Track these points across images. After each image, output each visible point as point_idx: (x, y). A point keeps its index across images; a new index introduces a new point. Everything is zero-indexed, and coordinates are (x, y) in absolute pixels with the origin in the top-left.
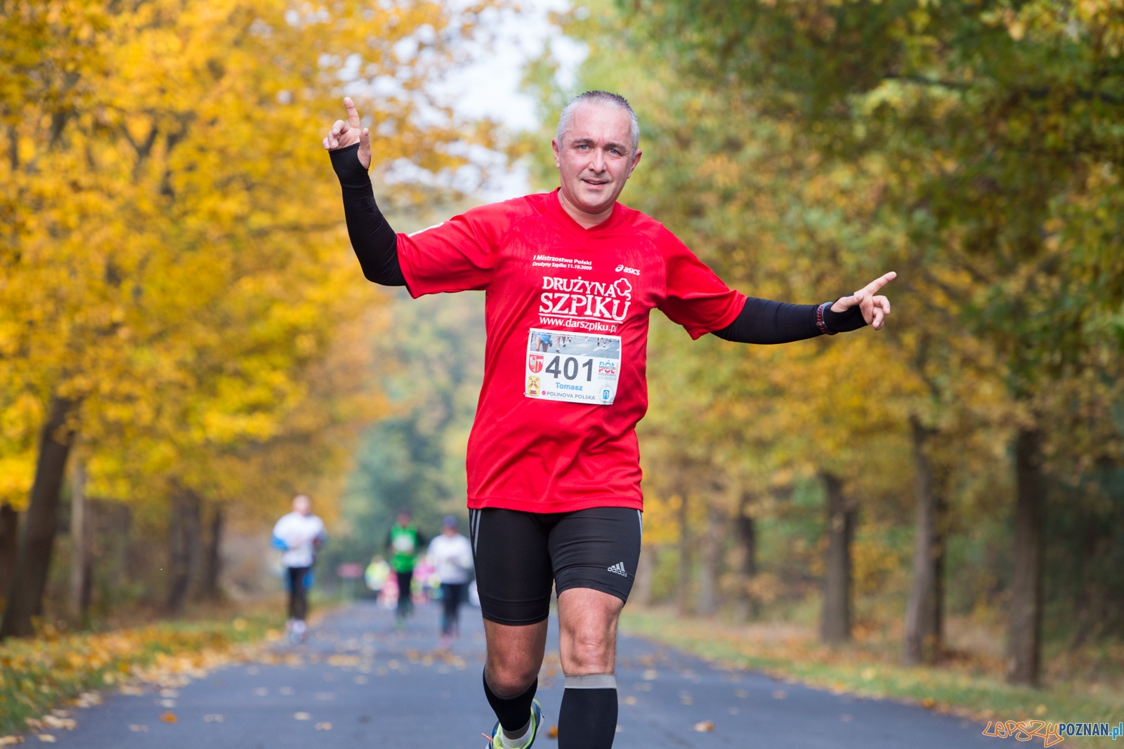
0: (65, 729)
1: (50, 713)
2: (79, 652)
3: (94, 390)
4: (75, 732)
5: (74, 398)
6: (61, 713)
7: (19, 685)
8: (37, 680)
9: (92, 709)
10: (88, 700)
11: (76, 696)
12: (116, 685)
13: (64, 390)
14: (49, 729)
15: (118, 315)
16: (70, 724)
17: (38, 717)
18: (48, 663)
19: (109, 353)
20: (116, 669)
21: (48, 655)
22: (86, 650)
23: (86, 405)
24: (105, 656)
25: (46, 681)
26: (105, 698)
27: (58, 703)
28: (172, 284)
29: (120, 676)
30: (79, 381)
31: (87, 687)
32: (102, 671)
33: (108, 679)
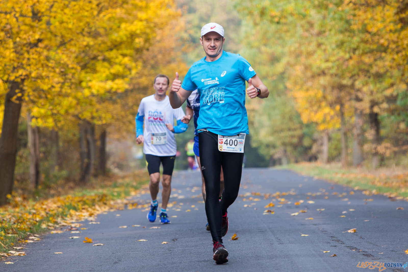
0: (19, 256)
1: (13, 249)
2: (30, 213)
3: (28, 76)
4: (24, 258)
5: (19, 80)
6: (18, 248)
9: (34, 244)
10: (33, 239)
11: (26, 238)
12: (48, 230)
13: (13, 77)
14: (12, 258)
15: (37, 37)
16: (23, 253)
17: (5, 252)
18: (13, 220)
19: (35, 56)
20: (49, 221)
21: (14, 216)
22: (34, 211)
23: (26, 83)
24: (43, 213)
25: (10, 231)
26: (42, 238)
27: (17, 242)
28: (65, 18)
29: (50, 224)
30: (21, 72)
31: (33, 233)
32: (41, 222)
33: (44, 226)
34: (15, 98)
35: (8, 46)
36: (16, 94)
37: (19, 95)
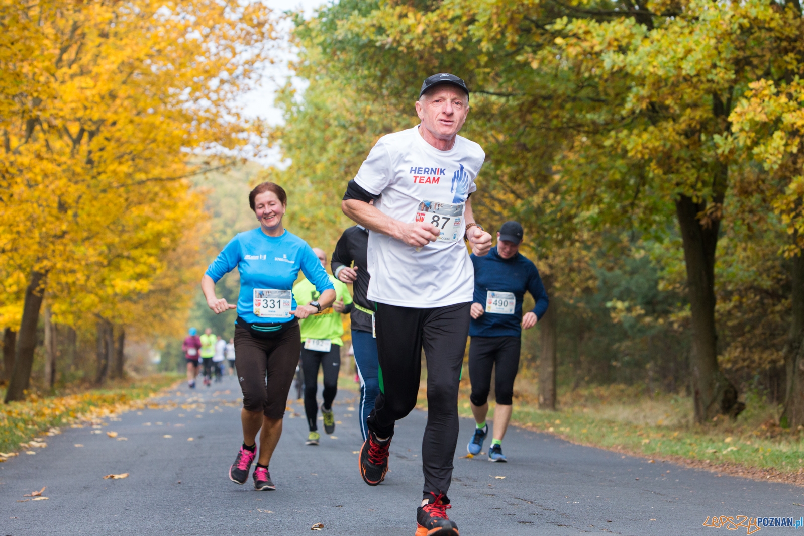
0: (41, 447)
1: (33, 440)
2: (49, 407)
3: (53, 267)
4: (46, 449)
5: (43, 271)
6: (39, 440)
7: (16, 426)
8: (26, 422)
9: (56, 436)
10: (53, 432)
11: (47, 430)
12: (68, 424)
13: (37, 268)
14: (32, 448)
15: (64, 227)
16: (44, 445)
17: (26, 442)
18: (32, 413)
19: (61, 248)
20: (69, 415)
21: (32, 409)
22: (52, 406)
23: (50, 275)
24: (63, 408)
25: (30, 423)
26: (63, 431)
27: (37, 434)
28: (93, 211)
29: (71, 419)
30: (46, 263)
31: (53, 425)
32: (61, 416)
33: (64, 421)
34: (38, 289)
35: (32, 235)
36: (38, 285)
37: (42, 286)
